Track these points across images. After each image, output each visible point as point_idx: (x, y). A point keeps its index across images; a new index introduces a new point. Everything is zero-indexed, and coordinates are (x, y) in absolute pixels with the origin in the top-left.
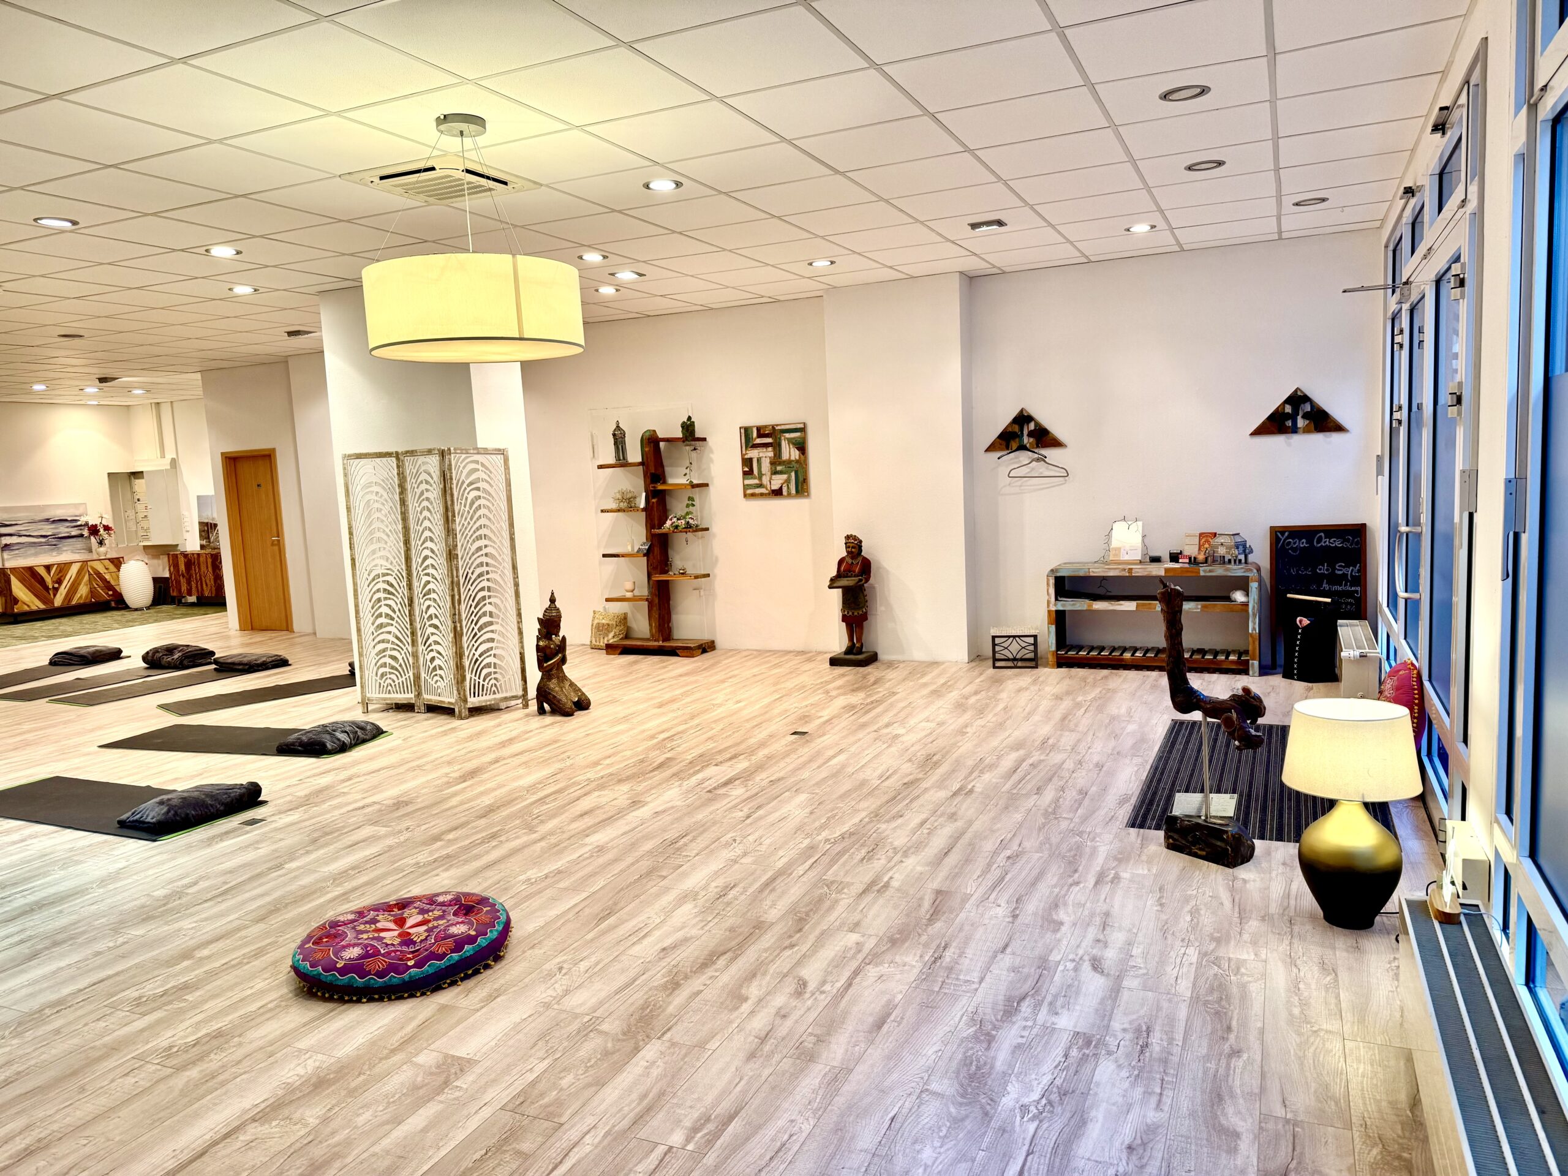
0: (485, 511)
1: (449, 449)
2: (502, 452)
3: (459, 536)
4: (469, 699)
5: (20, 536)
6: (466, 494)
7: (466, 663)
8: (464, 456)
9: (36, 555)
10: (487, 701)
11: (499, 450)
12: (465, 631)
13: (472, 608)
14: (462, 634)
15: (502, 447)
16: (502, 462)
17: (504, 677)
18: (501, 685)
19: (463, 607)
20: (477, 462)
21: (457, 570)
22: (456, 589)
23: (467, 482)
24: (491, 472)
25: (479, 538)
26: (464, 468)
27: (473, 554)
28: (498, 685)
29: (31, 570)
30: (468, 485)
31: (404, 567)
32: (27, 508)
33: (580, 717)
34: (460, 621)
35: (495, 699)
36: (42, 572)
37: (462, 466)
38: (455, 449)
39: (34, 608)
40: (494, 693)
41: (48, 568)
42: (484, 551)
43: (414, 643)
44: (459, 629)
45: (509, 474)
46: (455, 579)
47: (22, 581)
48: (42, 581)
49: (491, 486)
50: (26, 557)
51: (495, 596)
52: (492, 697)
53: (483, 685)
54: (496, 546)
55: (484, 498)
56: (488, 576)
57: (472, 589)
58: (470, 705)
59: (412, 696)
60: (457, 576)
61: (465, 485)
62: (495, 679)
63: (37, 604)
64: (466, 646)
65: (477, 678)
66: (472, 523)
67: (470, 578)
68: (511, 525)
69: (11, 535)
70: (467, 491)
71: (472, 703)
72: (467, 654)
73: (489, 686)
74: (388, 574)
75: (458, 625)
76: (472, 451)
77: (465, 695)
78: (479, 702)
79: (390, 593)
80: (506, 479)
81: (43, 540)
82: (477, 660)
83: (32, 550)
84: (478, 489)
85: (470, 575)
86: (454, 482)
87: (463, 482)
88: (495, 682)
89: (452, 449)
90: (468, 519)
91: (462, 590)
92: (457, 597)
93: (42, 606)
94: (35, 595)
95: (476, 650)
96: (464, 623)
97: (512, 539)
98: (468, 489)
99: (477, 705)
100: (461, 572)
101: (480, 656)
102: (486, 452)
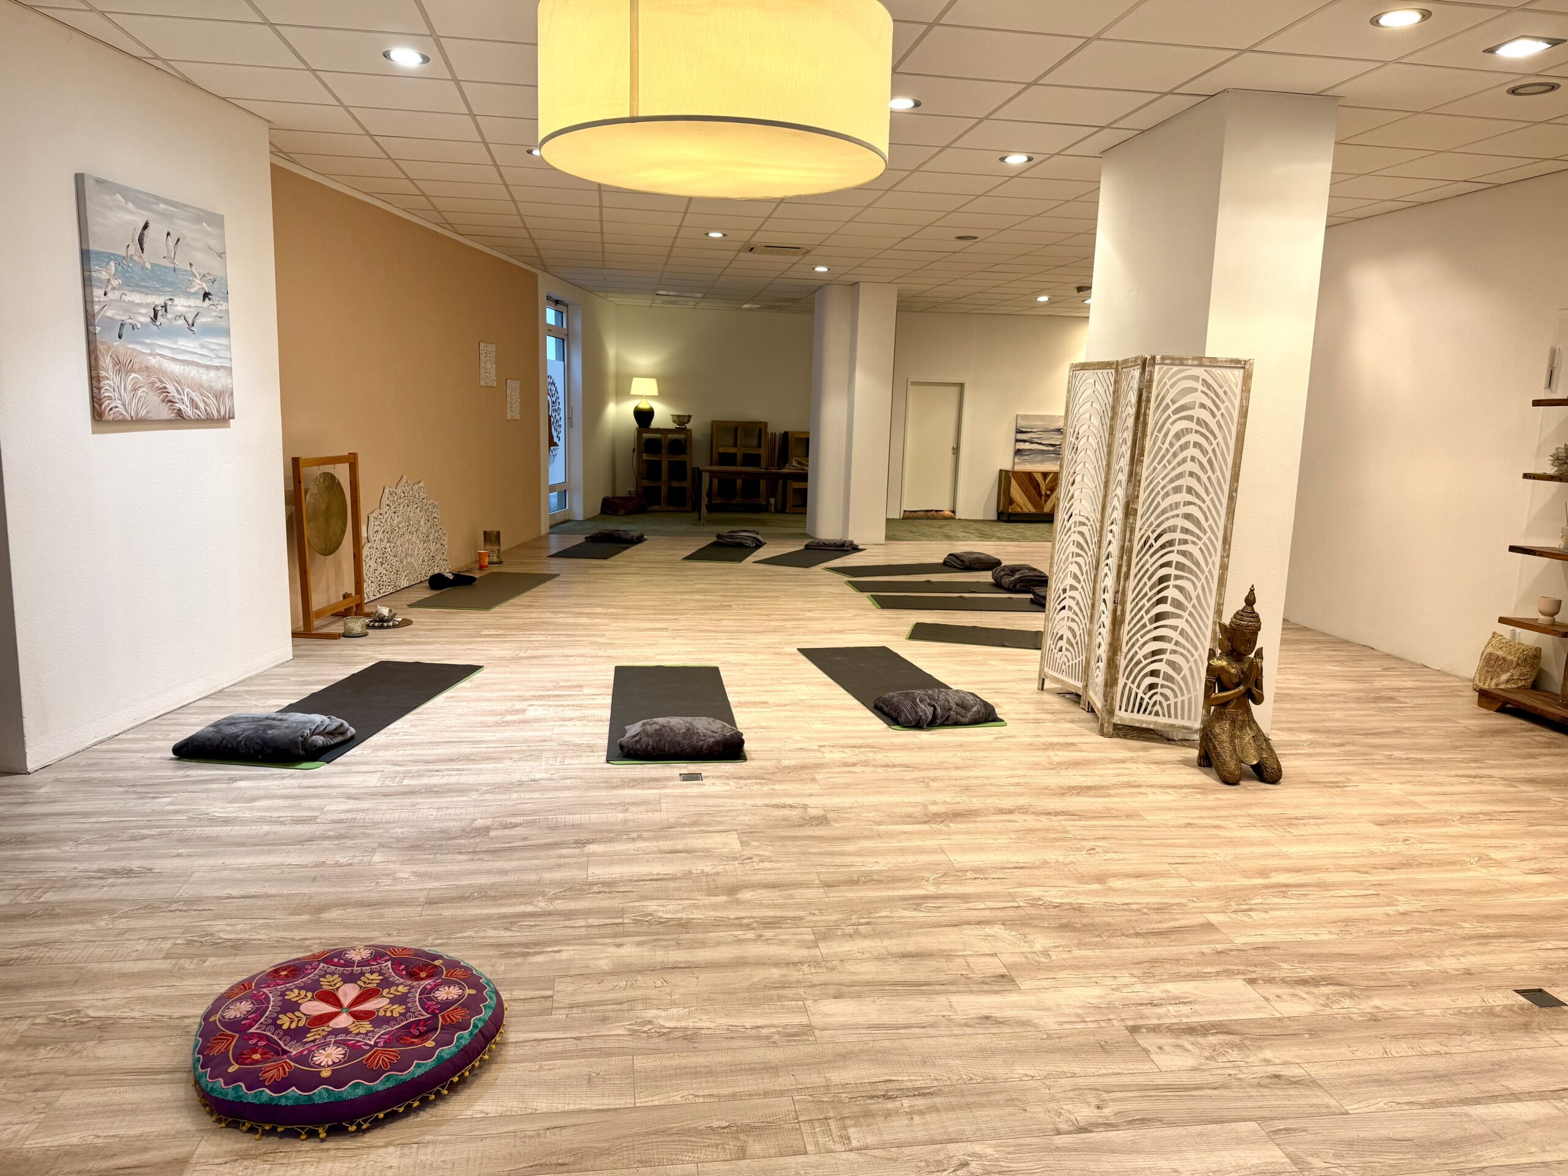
0: (1197, 453)
1: (1153, 358)
2: (1241, 365)
3: (1143, 484)
4: (1117, 712)
5: (1032, 443)
6: (1168, 425)
7: (1123, 663)
8: (1175, 368)
9: (1042, 462)
10: (1142, 722)
11: (1238, 361)
12: (1128, 617)
13: (1146, 589)
14: (1122, 621)
15: (1242, 357)
16: (1240, 381)
17: (1176, 696)
18: (1169, 706)
19: (1132, 583)
20: (1196, 378)
21: (1132, 531)
22: (1125, 557)
23: (1173, 408)
24: (1217, 395)
25: (1177, 490)
26: (1172, 386)
27: (1164, 512)
28: (1165, 704)
29: (1030, 475)
30: (1175, 412)
31: (1099, 517)
32: (1042, 417)
33: (1253, 793)
34: (1123, 603)
35: (1155, 723)
36: (1039, 478)
37: (1169, 383)
38: (1163, 358)
39: (1026, 510)
40: (1157, 714)
41: (1045, 475)
42: (1183, 510)
43: (1091, 621)
44: (1119, 613)
45: (1248, 399)
46: (1127, 543)
47: (1020, 484)
48: (1037, 486)
49: (1214, 416)
50: (1033, 462)
51: (1187, 579)
52: (1152, 718)
53: (1142, 699)
54: (1204, 506)
55: (1197, 432)
56: (1183, 547)
57: (1151, 561)
58: (1116, 720)
59: (1080, 685)
60: (1130, 540)
61: (1169, 411)
62: (1162, 694)
63: (1029, 508)
64: (1125, 638)
65: (1134, 687)
66: (1169, 467)
67: (1151, 546)
68: (1235, 477)
69: (1024, 441)
70: (1170, 421)
71: (1121, 718)
72: (1125, 649)
73: (1151, 702)
74: (1084, 524)
75: (1119, 608)
76: (1190, 362)
77: (1112, 705)
78: (1132, 720)
79: (1082, 548)
80: (1241, 407)
81: (1051, 449)
82: (1138, 662)
83: (1040, 458)
84: (1190, 418)
85: (1152, 541)
86: (1153, 405)
87: (1167, 406)
88: (1163, 700)
89: (1158, 358)
90: (1165, 461)
91: (1134, 561)
92: (1124, 569)
93: (1033, 510)
94: (1029, 499)
95: (1140, 648)
96: (1129, 607)
97: (1232, 499)
98: (1174, 418)
99: (1128, 723)
100: (1137, 535)
101: (1145, 657)
102: (1214, 363)
